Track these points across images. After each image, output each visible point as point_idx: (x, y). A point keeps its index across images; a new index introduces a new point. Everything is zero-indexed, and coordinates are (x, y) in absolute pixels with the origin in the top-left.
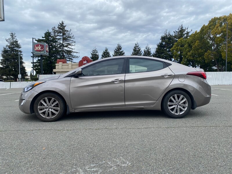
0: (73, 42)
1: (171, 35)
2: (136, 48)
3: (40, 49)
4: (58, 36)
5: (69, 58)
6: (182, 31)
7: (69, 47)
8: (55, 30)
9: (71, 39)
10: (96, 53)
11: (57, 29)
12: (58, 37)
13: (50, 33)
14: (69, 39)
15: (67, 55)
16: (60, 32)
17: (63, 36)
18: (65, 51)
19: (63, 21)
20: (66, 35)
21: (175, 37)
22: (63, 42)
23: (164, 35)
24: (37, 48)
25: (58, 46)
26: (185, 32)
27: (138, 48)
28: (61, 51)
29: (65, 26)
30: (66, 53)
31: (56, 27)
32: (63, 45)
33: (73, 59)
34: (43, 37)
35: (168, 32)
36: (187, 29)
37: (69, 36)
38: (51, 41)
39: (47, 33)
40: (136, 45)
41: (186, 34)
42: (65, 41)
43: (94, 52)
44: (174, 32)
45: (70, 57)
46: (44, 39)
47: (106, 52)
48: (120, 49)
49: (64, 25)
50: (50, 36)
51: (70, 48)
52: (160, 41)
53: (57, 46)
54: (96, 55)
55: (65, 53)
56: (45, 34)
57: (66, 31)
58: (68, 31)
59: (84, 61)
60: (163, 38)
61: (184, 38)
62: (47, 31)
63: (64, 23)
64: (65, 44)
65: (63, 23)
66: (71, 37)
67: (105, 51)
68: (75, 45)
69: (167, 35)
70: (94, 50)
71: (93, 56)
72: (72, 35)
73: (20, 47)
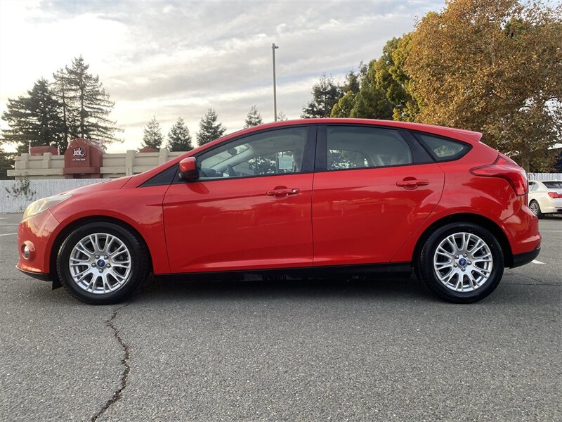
4: (70, 90)
7: (99, 118)
10: (156, 130)
11: (67, 74)
12: (72, 94)
16: (75, 82)
17: (82, 91)
20: (89, 88)
22: (82, 105)
27: (258, 118)
29: (86, 68)
31: (65, 71)
32: (82, 112)
34: (29, 94)
37: (96, 91)
42: (89, 104)
43: (152, 128)
46: (30, 97)
47: (180, 127)
48: (214, 119)
49: (85, 63)
50: (47, 91)
51: (105, 120)
57: (88, 78)
58: (92, 78)
60: (318, 93)
62: (41, 80)
64: (88, 110)
65: (81, 59)
66: (102, 92)
67: (176, 125)
70: (151, 123)
72: (103, 88)
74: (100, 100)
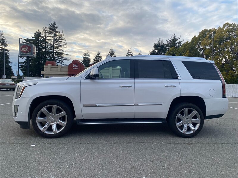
0: (65, 44)
1: (163, 44)
2: (128, 54)
3: (26, 50)
4: (49, 36)
5: (59, 60)
6: (174, 40)
7: (59, 49)
8: (46, 31)
9: (63, 41)
10: (88, 57)
11: (48, 30)
12: (49, 38)
13: (40, 33)
14: (61, 40)
15: (58, 57)
16: (51, 33)
17: (54, 37)
18: (56, 53)
19: (55, 22)
20: (58, 36)
21: (168, 45)
22: (54, 43)
23: (157, 43)
24: (23, 49)
25: (49, 47)
26: (178, 41)
28: (51, 52)
30: (57, 55)
31: (48, 28)
32: (53, 46)
33: (63, 61)
34: (32, 37)
35: (161, 40)
36: (180, 38)
37: (61, 38)
38: (41, 41)
39: (37, 33)
40: (129, 51)
41: (178, 43)
42: (56, 43)
43: (86, 56)
44: (167, 40)
45: (61, 60)
46: (34, 38)
47: (99, 56)
48: (113, 54)
49: (56, 26)
50: (41, 36)
51: (61, 50)
52: (153, 48)
53: (47, 47)
54: (87, 58)
55: (55, 54)
56: (35, 34)
57: (57, 32)
58: (59, 32)
59: (75, 64)
60: (156, 46)
61: (176, 47)
62: (38, 31)
63: (56, 23)
64: (56, 45)
65: (54, 24)
66: (63, 39)
67: (97, 55)
68: (66, 47)
69: (159, 43)
70: (86, 54)
71: (84, 59)
72: (64, 37)
73: (8, 46)
74: (61, 42)
